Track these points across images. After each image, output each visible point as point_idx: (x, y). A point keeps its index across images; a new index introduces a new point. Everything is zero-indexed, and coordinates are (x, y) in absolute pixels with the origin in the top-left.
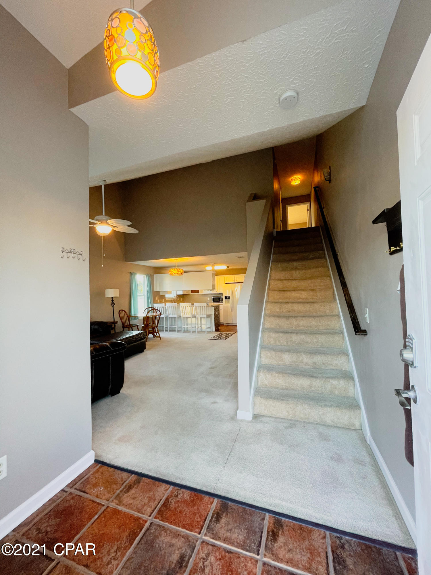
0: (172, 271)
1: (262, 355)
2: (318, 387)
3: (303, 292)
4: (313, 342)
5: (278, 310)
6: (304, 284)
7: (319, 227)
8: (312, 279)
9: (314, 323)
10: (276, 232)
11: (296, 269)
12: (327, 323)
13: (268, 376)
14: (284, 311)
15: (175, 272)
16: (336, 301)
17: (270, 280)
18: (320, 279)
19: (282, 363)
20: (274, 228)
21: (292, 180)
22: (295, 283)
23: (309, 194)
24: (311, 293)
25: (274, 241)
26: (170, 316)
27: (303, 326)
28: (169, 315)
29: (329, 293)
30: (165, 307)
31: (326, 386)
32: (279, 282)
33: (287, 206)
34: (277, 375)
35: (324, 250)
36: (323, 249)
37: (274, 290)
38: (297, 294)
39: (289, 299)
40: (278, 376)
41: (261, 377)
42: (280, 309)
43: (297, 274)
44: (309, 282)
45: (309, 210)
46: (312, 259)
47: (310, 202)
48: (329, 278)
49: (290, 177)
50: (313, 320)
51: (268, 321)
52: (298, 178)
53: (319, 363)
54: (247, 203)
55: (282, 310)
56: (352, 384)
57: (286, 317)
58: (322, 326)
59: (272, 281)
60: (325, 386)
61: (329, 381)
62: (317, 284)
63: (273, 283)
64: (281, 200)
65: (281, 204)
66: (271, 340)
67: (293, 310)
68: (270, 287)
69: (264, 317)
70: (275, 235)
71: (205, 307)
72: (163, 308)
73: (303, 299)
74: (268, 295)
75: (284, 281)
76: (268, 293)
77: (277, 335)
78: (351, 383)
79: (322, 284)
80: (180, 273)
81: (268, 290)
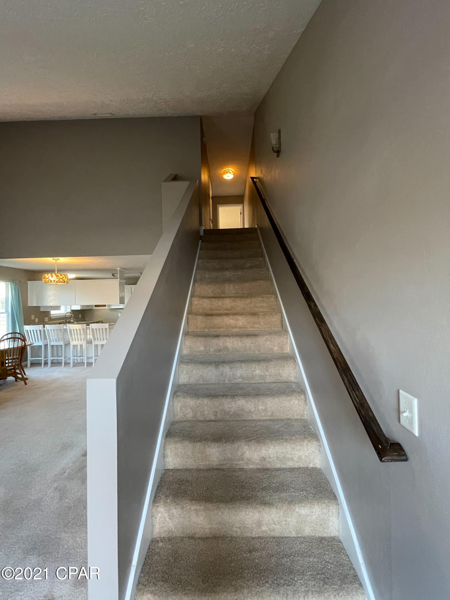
0: (47, 277)
1: (168, 452)
2: (274, 524)
3: (240, 318)
4: (259, 411)
5: (202, 349)
6: (240, 304)
7: (256, 228)
8: (251, 297)
9: (257, 372)
10: (204, 230)
11: (229, 281)
12: (277, 372)
13: (176, 511)
14: (212, 350)
15: (52, 279)
16: (286, 331)
17: (192, 296)
18: (263, 297)
19: (205, 463)
20: (201, 224)
21: (224, 172)
22: (227, 303)
23: (242, 194)
24: (251, 319)
25: (200, 241)
26: (52, 343)
27: (242, 377)
28: (50, 341)
29: (276, 319)
30: (44, 331)
31: (289, 520)
32: (206, 300)
33: (218, 205)
34: (193, 508)
35: (265, 257)
36: (262, 256)
37: (196, 314)
38: (232, 321)
39: (220, 328)
40: (196, 510)
41: (159, 515)
42: (205, 347)
43: (230, 288)
44: (248, 301)
45: (242, 213)
46: (251, 268)
47: (243, 204)
48: (273, 296)
49: (223, 169)
50: (257, 367)
51: (185, 372)
52: (231, 171)
53: (270, 458)
54: (163, 184)
55: (208, 348)
56: (334, 511)
57: (215, 363)
58: (270, 376)
59: (195, 299)
60: (286, 521)
61: (294, 510)
62: (258, 305)
63: (196, 302)
64: (211, 196)
65: (211, 201)
66: (187, 412)
67: (226, 348)
68: (193, 308)
69: (178, 365)
70: (203, 234)
71: (106, 329)
72: (40, 331)
73: (240, 328)
74: (188, 323)
75: (213, 300)
76: (188, 318)
77: (199, 401)
78: (333, 509)
79: (265, 305)
80: (61, 280)
81: (188, 313)
